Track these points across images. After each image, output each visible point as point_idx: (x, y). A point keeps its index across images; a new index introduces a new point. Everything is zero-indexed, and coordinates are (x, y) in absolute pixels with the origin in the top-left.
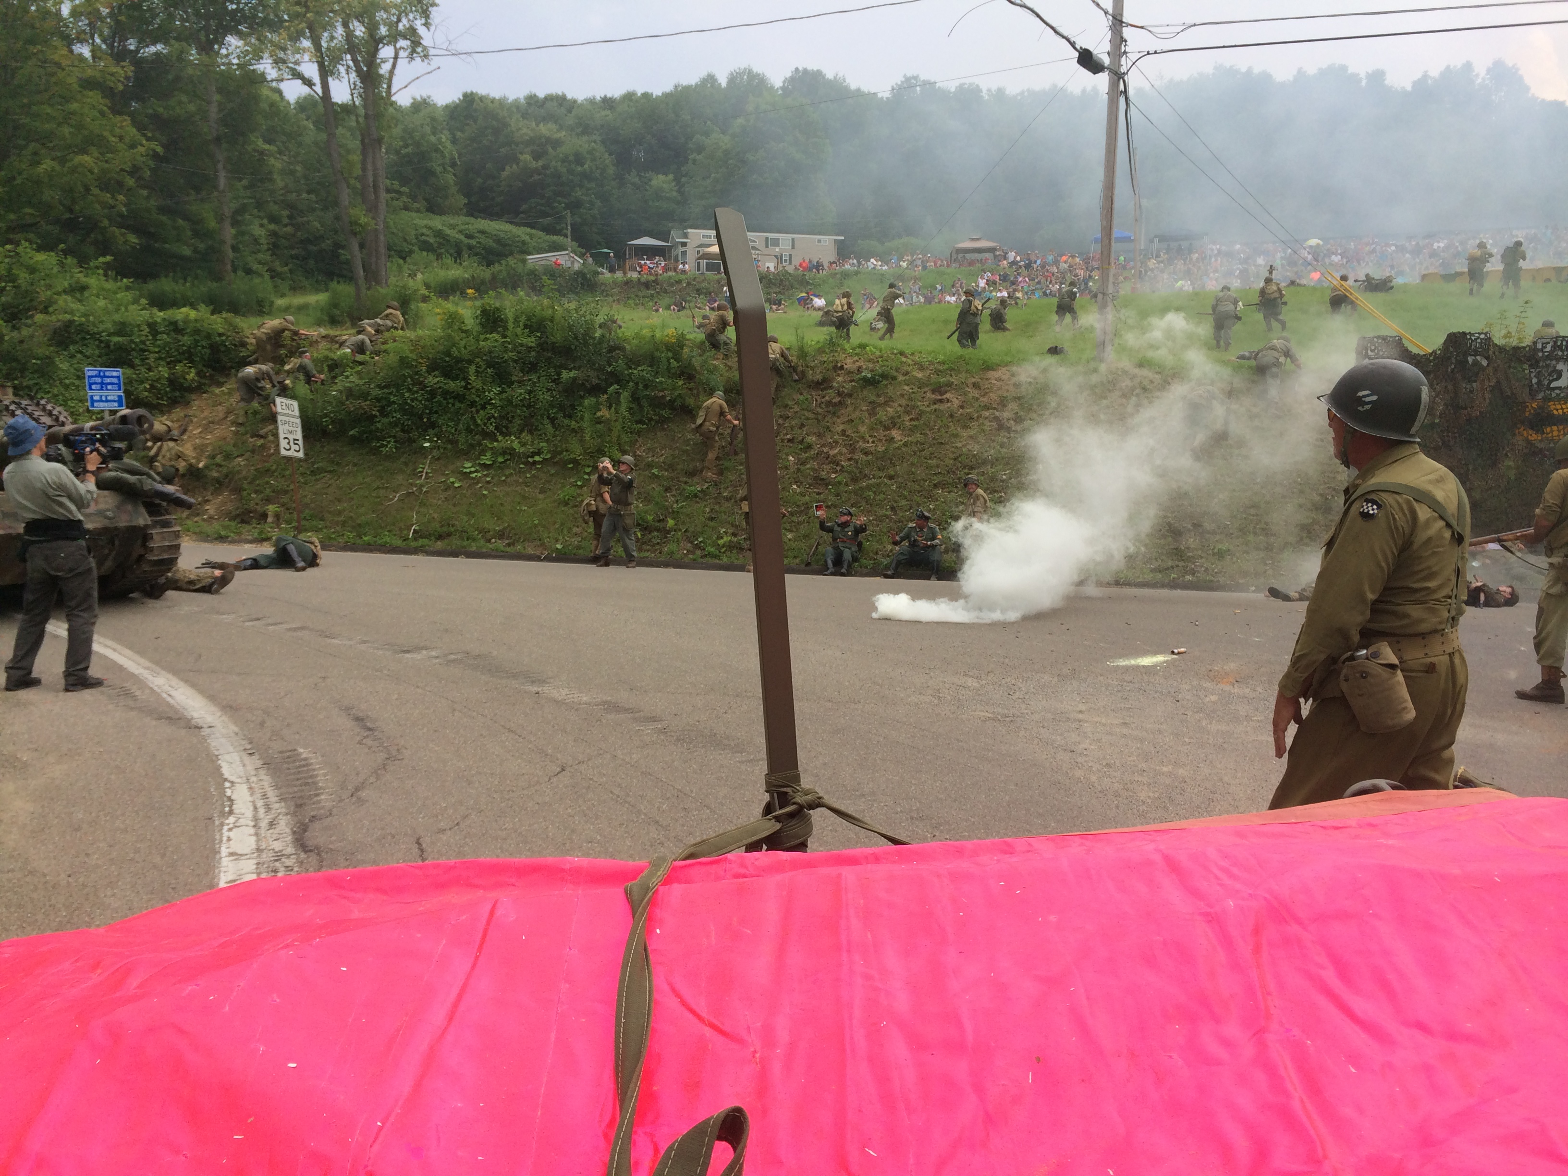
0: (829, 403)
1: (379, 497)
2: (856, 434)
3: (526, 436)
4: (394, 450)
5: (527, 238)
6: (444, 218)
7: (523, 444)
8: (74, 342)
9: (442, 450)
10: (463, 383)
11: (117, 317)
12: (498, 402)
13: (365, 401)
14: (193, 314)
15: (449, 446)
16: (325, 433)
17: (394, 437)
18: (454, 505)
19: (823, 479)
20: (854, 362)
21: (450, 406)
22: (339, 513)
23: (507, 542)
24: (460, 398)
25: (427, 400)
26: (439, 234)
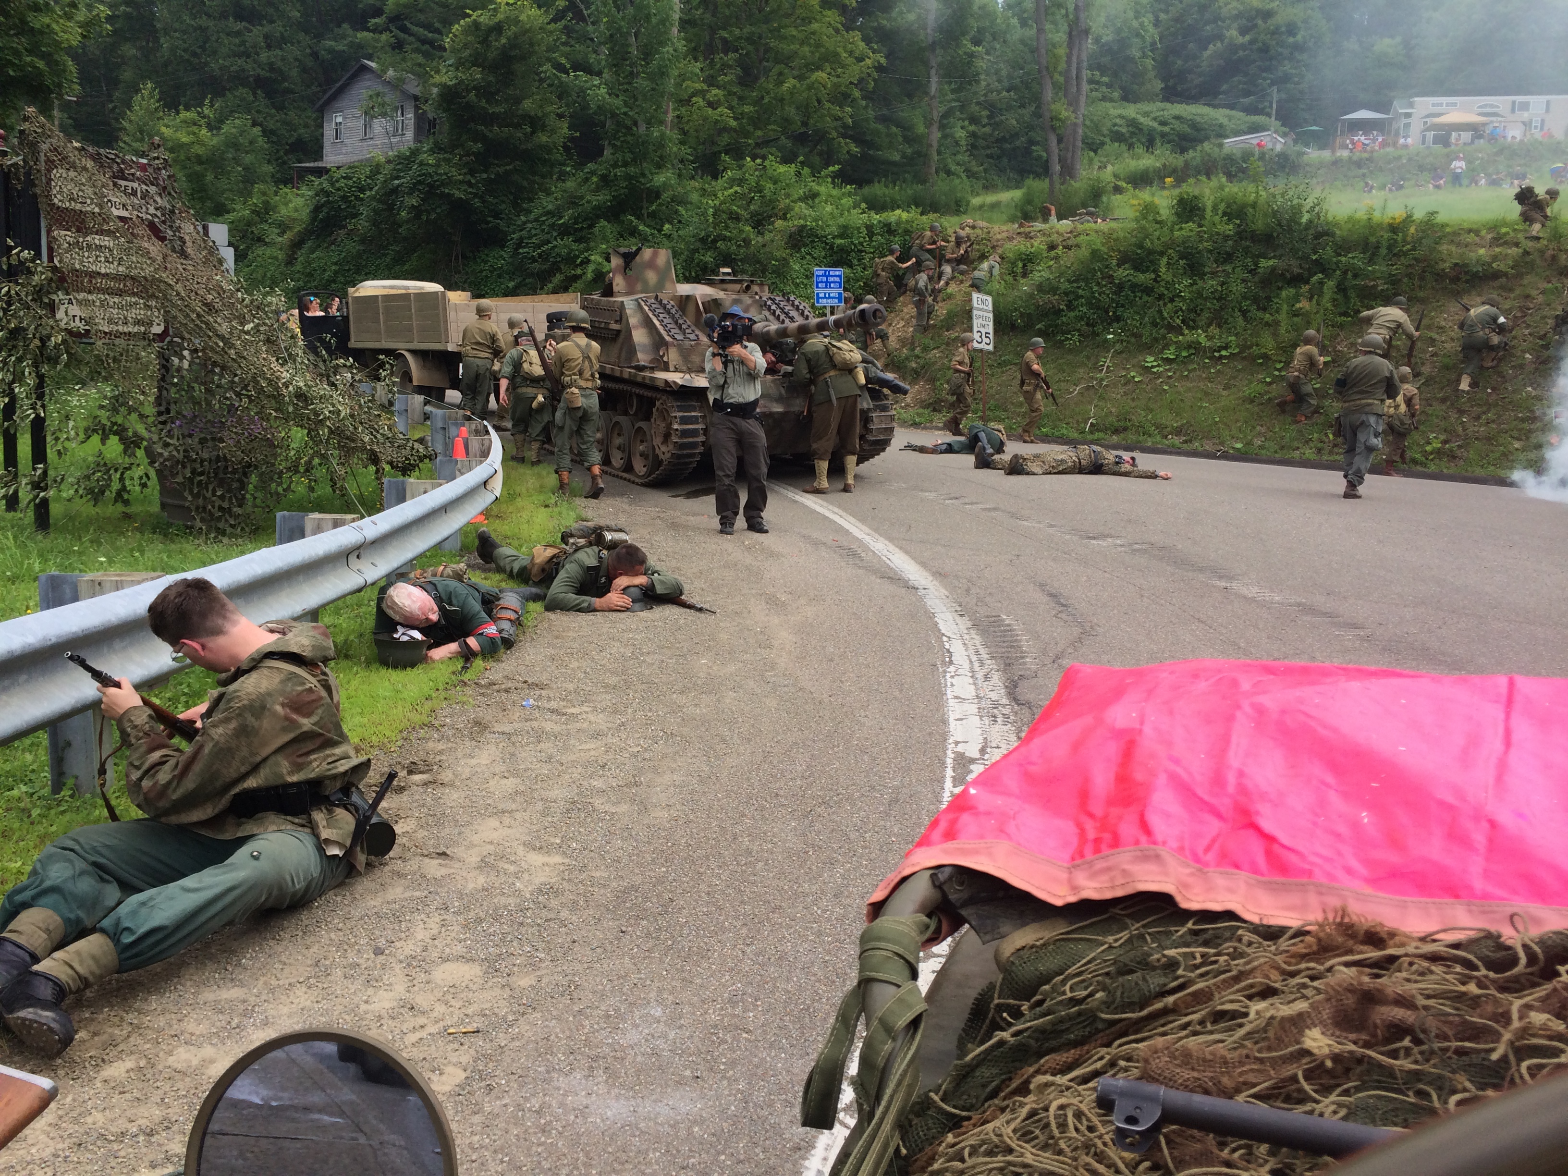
1: (1060, 390)
3: (1214, 330)
4: (1078, 344)
5: (1225, 121)
6: (1139, 106)
7: (1210, 338)
8: (805, 245)
9: (1125, 344)
10: (1153, 276)
11: (841, 221)
12: (1187, 294)
13: (1054, 295)
14: (905, 216)
15: (1133, 340)
16: (1013, 327)
17: (1079, 330)
18: (1133, 400)
21: (1137, 299)
23: (1184, 438)
24: (1148, 290)
25: (1115, 293)
26: (1133, 123)
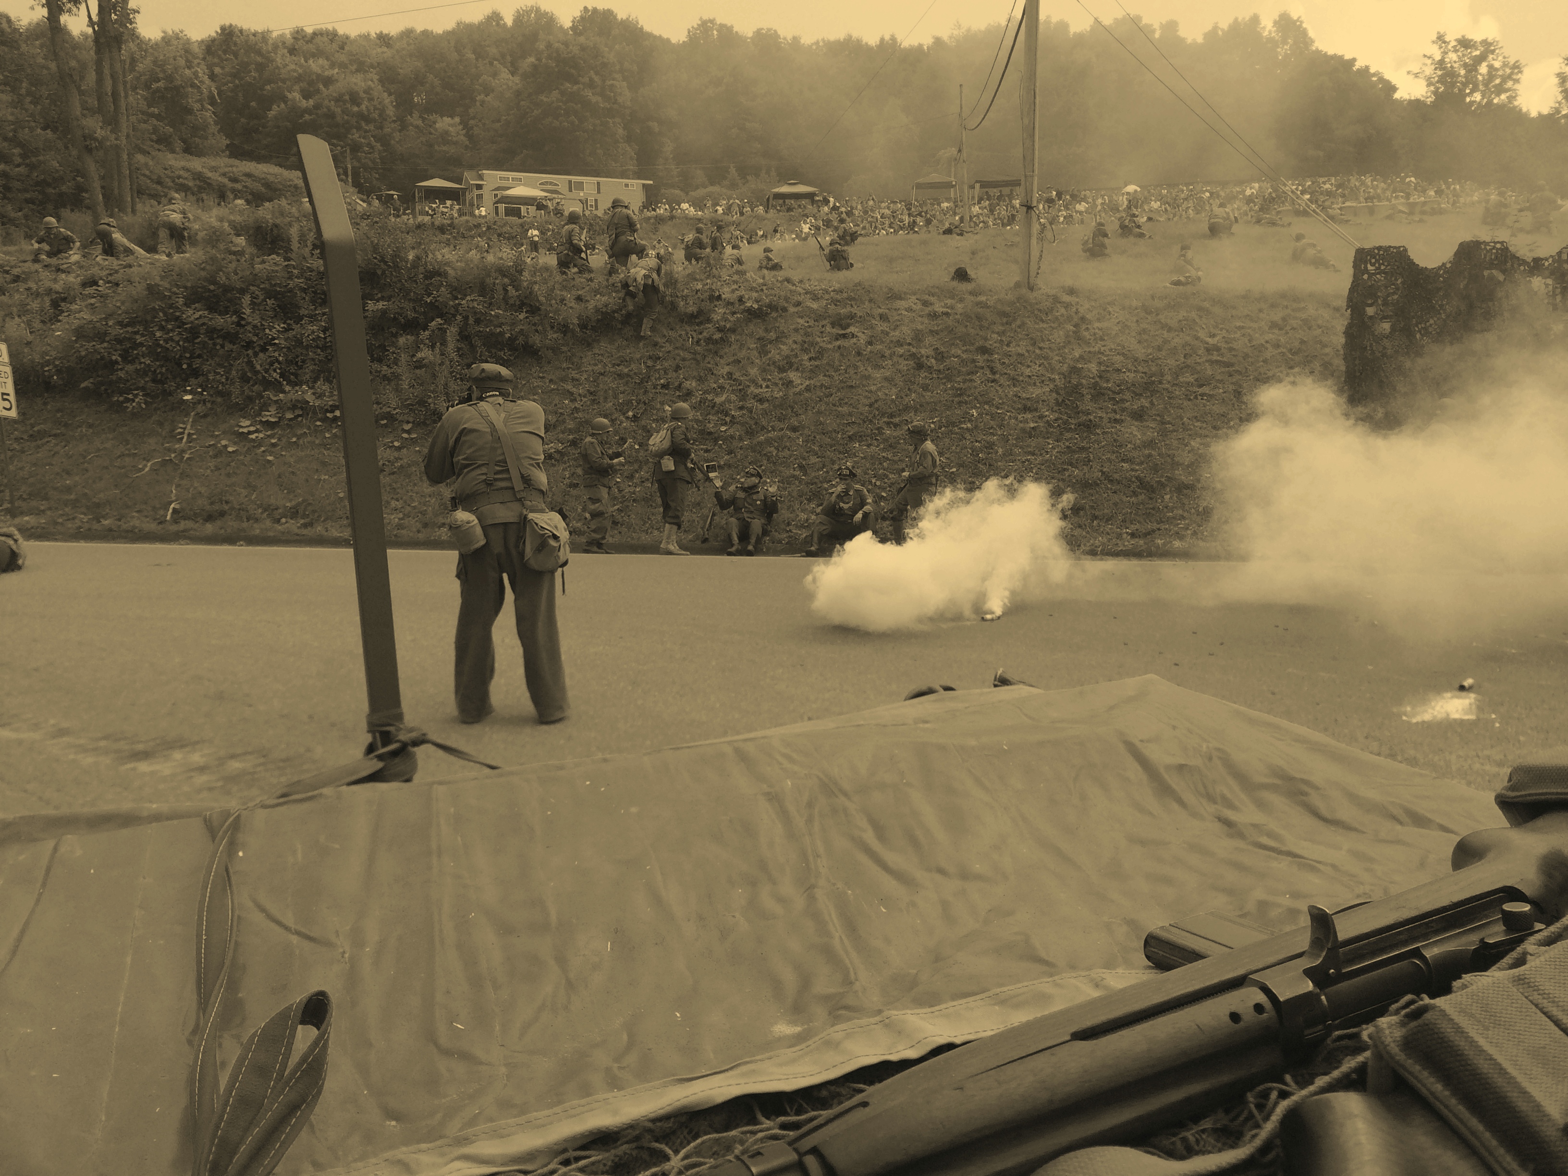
0: (709, 340)
1: (123, 467)
2: (746, 378)
3: (322, 386)
4: (144, 406)
6: (204, 159)
7: (320, 396)
9: (209, 405)
10: (234, 318)
12: (283, 342)
13: (102, 343)
15: (219, 400)
16: (48, 386)
17: (143, 389)
18: (228, 476)
19: (710, 433)
20: (733, 291)
21: (218, 347)
22: (69, 490)
23: (302, 521)
24: (231, 337)
25: (186, 340)
26: (198, 176)
